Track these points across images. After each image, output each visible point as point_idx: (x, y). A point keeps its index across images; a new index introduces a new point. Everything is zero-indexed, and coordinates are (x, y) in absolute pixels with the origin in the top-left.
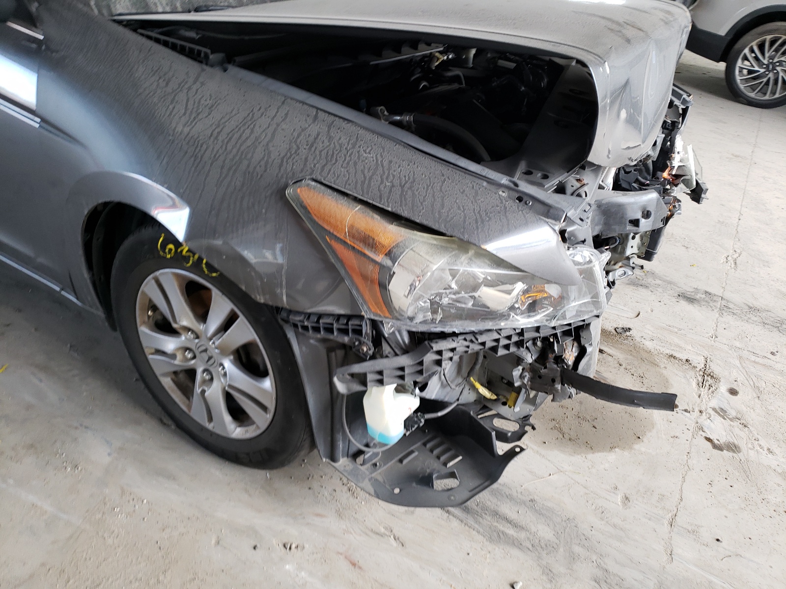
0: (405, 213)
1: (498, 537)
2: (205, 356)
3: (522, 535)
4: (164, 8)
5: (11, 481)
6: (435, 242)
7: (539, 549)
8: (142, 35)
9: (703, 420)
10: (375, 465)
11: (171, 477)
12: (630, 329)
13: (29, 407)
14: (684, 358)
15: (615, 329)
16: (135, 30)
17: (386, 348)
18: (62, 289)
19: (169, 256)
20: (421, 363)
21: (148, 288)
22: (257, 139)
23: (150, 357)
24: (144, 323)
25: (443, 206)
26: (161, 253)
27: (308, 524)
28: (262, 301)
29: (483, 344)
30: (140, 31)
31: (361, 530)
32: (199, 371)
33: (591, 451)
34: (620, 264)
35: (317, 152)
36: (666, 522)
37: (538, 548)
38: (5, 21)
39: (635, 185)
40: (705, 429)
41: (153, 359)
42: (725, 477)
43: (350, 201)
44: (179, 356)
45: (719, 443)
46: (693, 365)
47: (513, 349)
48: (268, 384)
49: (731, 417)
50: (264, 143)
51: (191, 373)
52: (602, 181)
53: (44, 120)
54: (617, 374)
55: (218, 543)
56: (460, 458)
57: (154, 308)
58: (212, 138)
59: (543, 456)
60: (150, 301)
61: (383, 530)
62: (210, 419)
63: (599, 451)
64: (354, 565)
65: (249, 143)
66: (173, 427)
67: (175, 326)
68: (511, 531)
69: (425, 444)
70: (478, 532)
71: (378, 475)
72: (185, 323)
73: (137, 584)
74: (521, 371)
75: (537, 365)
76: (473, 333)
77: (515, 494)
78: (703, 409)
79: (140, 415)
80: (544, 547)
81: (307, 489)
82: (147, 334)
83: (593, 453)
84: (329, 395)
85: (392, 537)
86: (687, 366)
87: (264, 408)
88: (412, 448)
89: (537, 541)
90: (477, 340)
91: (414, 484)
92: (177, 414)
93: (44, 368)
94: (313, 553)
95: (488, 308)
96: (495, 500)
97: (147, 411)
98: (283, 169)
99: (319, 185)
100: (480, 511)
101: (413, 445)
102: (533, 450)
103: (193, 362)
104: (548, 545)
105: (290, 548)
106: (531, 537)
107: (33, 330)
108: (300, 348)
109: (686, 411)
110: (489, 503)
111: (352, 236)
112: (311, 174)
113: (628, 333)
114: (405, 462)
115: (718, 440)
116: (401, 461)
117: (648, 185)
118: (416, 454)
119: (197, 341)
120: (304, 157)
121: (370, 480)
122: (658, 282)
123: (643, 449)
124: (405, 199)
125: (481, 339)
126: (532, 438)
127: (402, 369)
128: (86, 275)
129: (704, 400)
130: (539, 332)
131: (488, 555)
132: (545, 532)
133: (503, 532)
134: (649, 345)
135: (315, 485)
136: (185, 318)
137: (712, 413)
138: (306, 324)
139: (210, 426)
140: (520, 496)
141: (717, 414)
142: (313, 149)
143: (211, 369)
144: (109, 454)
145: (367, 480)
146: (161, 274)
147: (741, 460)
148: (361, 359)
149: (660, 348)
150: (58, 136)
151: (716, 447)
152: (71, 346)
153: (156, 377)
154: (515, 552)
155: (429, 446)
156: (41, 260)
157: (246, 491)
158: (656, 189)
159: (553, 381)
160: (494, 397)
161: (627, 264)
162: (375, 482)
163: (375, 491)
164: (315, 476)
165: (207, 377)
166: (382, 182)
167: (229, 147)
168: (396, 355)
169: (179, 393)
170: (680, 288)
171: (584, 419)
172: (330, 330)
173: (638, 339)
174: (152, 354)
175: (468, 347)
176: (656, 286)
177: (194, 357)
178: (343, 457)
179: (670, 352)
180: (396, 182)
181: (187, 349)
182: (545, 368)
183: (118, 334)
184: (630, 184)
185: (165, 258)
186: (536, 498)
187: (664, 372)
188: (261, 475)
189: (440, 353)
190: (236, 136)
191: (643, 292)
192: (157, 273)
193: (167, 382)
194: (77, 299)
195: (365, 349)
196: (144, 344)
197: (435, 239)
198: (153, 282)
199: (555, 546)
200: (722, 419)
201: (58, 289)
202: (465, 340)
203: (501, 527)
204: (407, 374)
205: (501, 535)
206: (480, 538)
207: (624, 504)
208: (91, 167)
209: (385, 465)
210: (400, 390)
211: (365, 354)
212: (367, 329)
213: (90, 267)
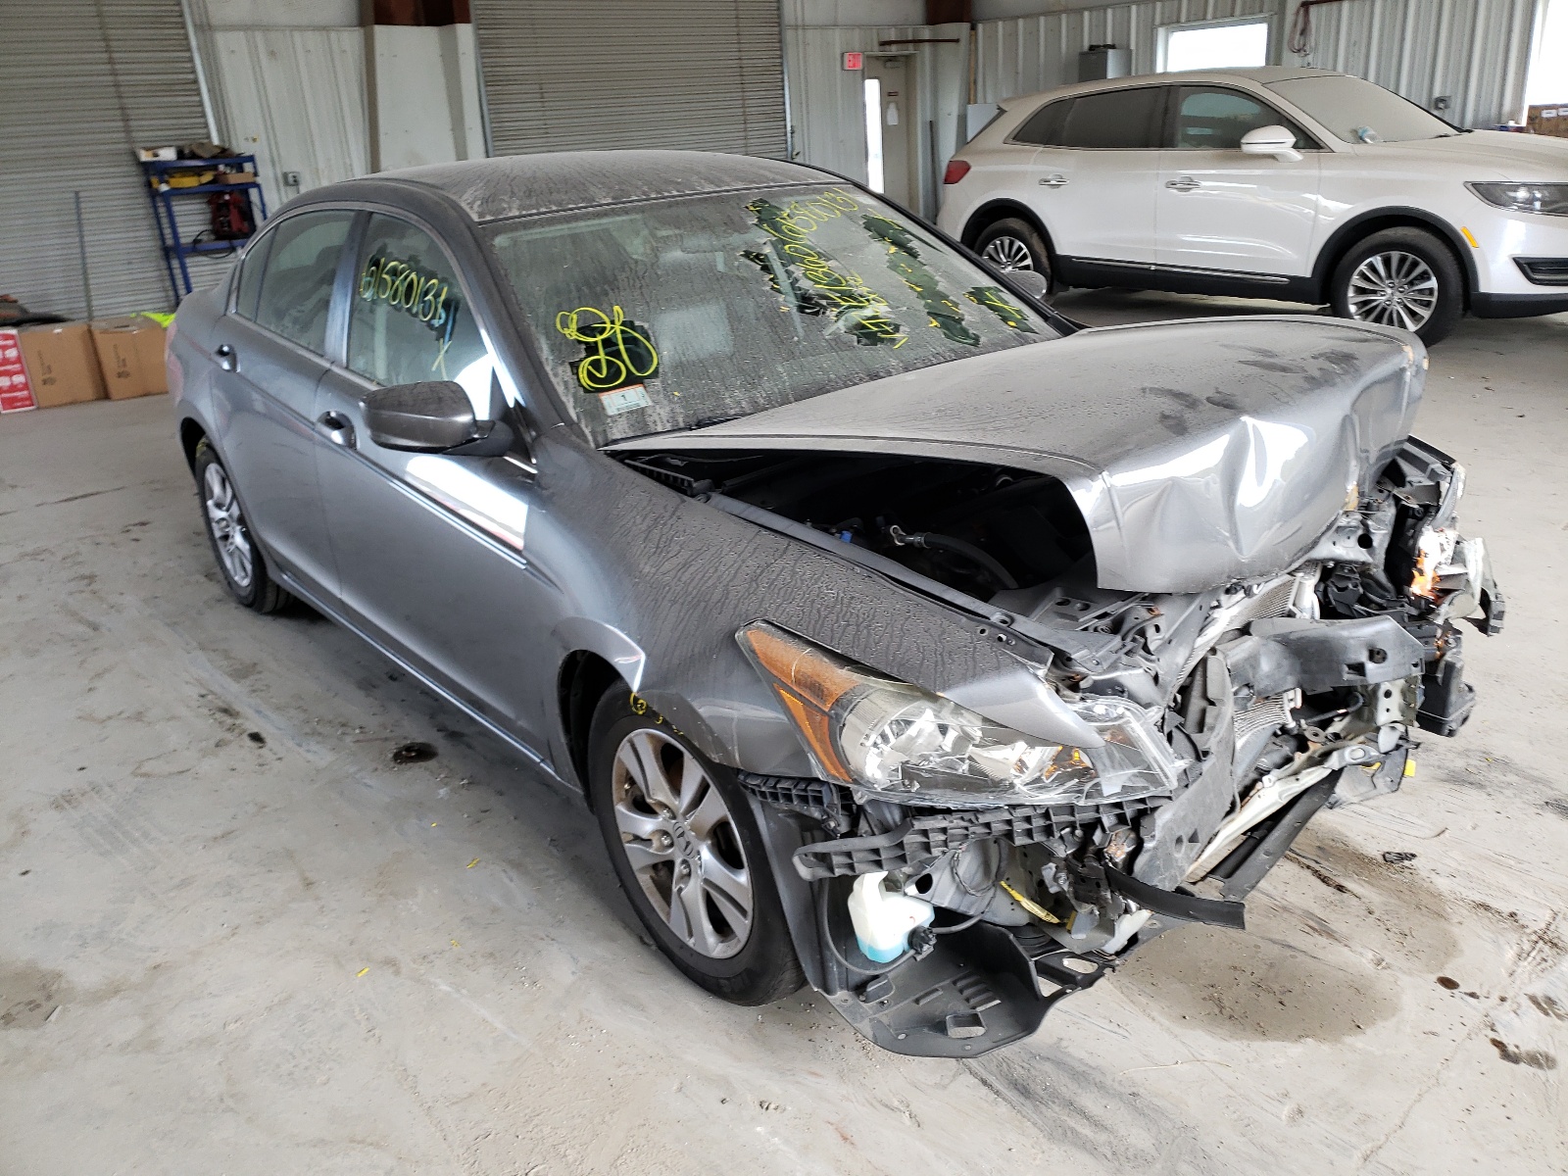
0: (856, 656)
1: (1062, 1135)
2: (682, 841)
3: (1102, 1137)
4: (664, 425)
5: (464, 991)
6: (892, 689)
7: (1122, 1159)
8: (629, 465)
9: (1503, 1015)
10: (882, 1003)
11: (640, 1007)
12: (1414, 856)
13: (495, 910)
14: (1506, 909)
15: (1384, 856)
16: (622, 461)
17: (863, 826)
18: (542, 761)
19: (641, 713)
20: (901, 845)
21: (624, 754)
22: (719, 577)
23: (627, 845)
24: (621, 800)
25: (900, 646)
26: (634, 709)
27: (797, 1082)
28: (717, 761)
29: (988, 825)
30: (627, 461)
31: (866, 1099)
32: (678, 862)
33: (1263, 1038)
34: (1361, 738)
35: (776, 591)
36: (1357, 1155)
37: (1120, 1157)
38: (501, 455)
39: (1357, 607)
40: (1498, 1027)
41: (630, 848)
42: (1502, 1102)
43: (801, 643)
44: (655, 844)
45: (1516, 1050)
46: (1520, 922)
47: (1038, 838)
48: (743, 877)
49: (1561, 1012)
50: (725, 583)
51: (669, 865)
52: (1294, 605)
53: (529, 563)
54: (1357, 926)
55: (680, 1090)
56: (998, 1002)
57: (632, 781)
58: (675, 580)
59: (1176, 1036)
60: (628, 772)
61: (896, 1103)
62: (691, 935)
63: (1276, 1039)
64: (845, 1139)
65: (710, 582)
66: (654, 948)
67: (649, 801)
68: (1086, 1131)
69: (955, 983)
70: (1035, 1124)
71: (885, 1017)
72: (661, 798)
73: (580, 1120)
74: (1054, 869)
75: (1074, 862)
76: (976, 811)
77: (1109, 1082)
78: (1509, 995)
79: (617, 929)
80: (1132, 1158)
81: (806, 1041)
82: (623, 813)
83: (1263, 1040)
84: (809, 891)
85: (907, 1114)
86: (1509, 922)
87: (743, 912)
88: (936, 986)
89: (1123, 1149)
90: (977, 819)
91: (926, 1030)
92: (654, 925)
93: (517, 865)
94: (795, 1118)
95: (987, 776)
96: (1073, 1086)
97: (627, 926)
98: (738, 609)
99: (770, 627)
100: (1046, 1097)
101: (938, 983)
102: (1162, 1025)
103: (670, 851)
104: (1139, 1157)
105: (767, 1108)
106: (1115, 1142)
107: (512, 818)
108: (768, 823)
109: (1473, 995)
110: (1064, 1089)
111: (798, 682)
112: (765, 615)
113: (1406, 863)
114: (922, 1002)
115: (1517, 1047)
116: (917, 1001)
117: (1381, 607)
118: (940, 993)
119: (674, 821)
120: (760, 597)
121: (871, 1020)
122: (1512, 778)
123: (1359, 1045)
124: (859, 639)
125: (983, 819)
126: (1166, 1009)
127: (876, 851)
128: (563, 740)
129: (1518, 982)
130: (1073, 815)
131: (1040, 1156)
132: (1139, 1137)
133: (1073, 1130)
134: (1442, 884)
135: (818, 1036)
136: (658, 790)
137: (1526, 1003)
138: (763, 789)
139: (691, 942)
140: (1116, 1085)
141: (1534, 1007)
142: (772, 587)
143: (691, 861)
144: (573, 973)
145: (867, 1021)
146: (637, 735)
147: (1548, 1081)
148: (829, 836)
149: (1462, 890)
150: (540, 579)
151: (1506, 1054)
152: (552, 840)
153: (633, 873)
154: (1083, 1158)
155: (960, 984)
156: (521, 723)
157: (728, 1034)
158: (1392, 615)
159: (1098, 885)
160: (1055, 920)
161: (1372, 738)
162: (877, 1024)
163: (874, 1035)
164: (821, 1027)
165: (685, 871)
166: (837, 621)
167: (690, 589)
168: (874, 834)
169: (658, 896)
170: (1556, 790)
171: (1269, 991)
172: (788, 798)
173: (1424, 874)
174: (629, 842)
175: (966, 828)
176: (1503, 785)
177: (672, 845)
178: (842, 988)
179: (1479, 898)
180: (853, 620)
181: (665, 833)
182: (1084, 866)
183: (594, 819)
184: (1349, 607)
185: (637, 714)
186: (1141, 1091)
187: (1456, 930)
188: (749, 1014)
189: (925, 833)
190: (699, 576)
191: (1472, 795)
192: (632, 735)
193: (645, 880)
194: (556, 771)
195: (833, 824)
196: (622, 829)
197: (892, 685)
198: (628, 744)
199: (1149, 1158)
200: (1542, 1015)
201: (538, 760)
202: (962, 819)
203: (1071, 1123)
204: (886, 859)
205: (1069, 1133)
206: (1034, 1131)
207: (1292, 1119)
208: (569, 612)
209: (896, 1004)
210: (891, 885)
211: (834, 830)
212: (833, 799)
213: (567, 730)
